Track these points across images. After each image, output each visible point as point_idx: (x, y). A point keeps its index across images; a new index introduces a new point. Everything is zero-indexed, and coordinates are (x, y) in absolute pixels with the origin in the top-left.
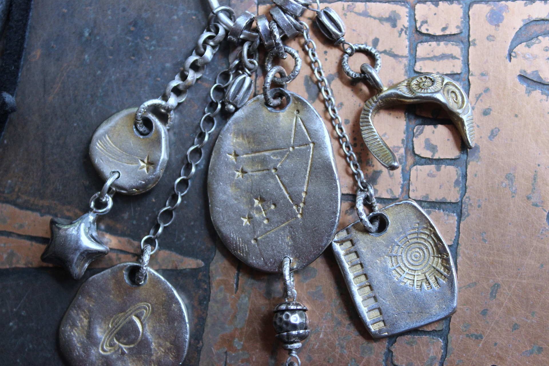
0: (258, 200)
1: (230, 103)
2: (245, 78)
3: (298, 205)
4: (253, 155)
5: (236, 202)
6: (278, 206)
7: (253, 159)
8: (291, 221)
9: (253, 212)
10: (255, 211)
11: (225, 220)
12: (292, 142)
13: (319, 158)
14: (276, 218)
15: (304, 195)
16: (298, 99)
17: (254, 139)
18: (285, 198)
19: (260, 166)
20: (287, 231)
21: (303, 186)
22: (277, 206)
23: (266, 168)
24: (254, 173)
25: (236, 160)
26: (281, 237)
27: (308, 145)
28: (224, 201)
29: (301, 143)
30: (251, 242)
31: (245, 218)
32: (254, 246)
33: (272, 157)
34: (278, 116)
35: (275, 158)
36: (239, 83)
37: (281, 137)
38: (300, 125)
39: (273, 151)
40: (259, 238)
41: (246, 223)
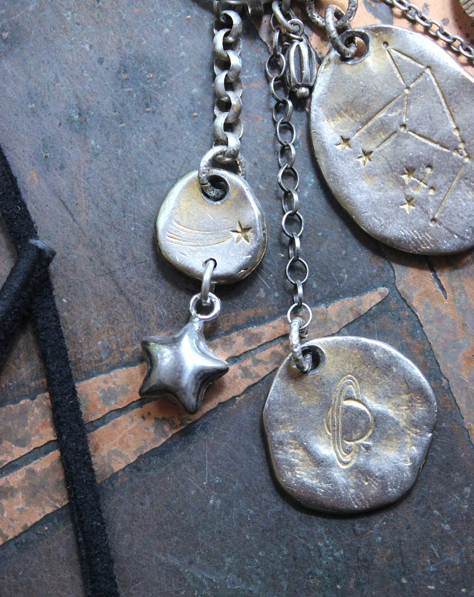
0: (405, 174)
1: (298, 86)
2: (298, 46)
3: (457, 149)
4: (366, 127)
5: (381, 193)
6: (434, 164)
7: (369, 132)
8: (461, 172)
9: (410, 192)
10: (411, 189)
11: (383, 222)
12: (402, 82)
13: (448, 79)
14: (440, 181)
15: (456, 133)
16: (377, 30)
17: (354, 108)
18: (437, 151)
19: (383, 135)
20: (463, 185)
21: (448, 123)
22: (433, 166)
23: (391, 132)
24: (381, 147)
25: (349, 146)
26: (461, 197)
27: (424, 74)
28: (368, 201)
29: (413, 76)
30: (429, 226)
31: (405, 204)
32: (436, 228)
33: (390, 115)
34: (365, 65)
35: (394, 114)
36: (295, 56)
37: (386, 85)
38: (399, 58)
39: (387, 107)
40: (436, 216)
41: (409, 208)
